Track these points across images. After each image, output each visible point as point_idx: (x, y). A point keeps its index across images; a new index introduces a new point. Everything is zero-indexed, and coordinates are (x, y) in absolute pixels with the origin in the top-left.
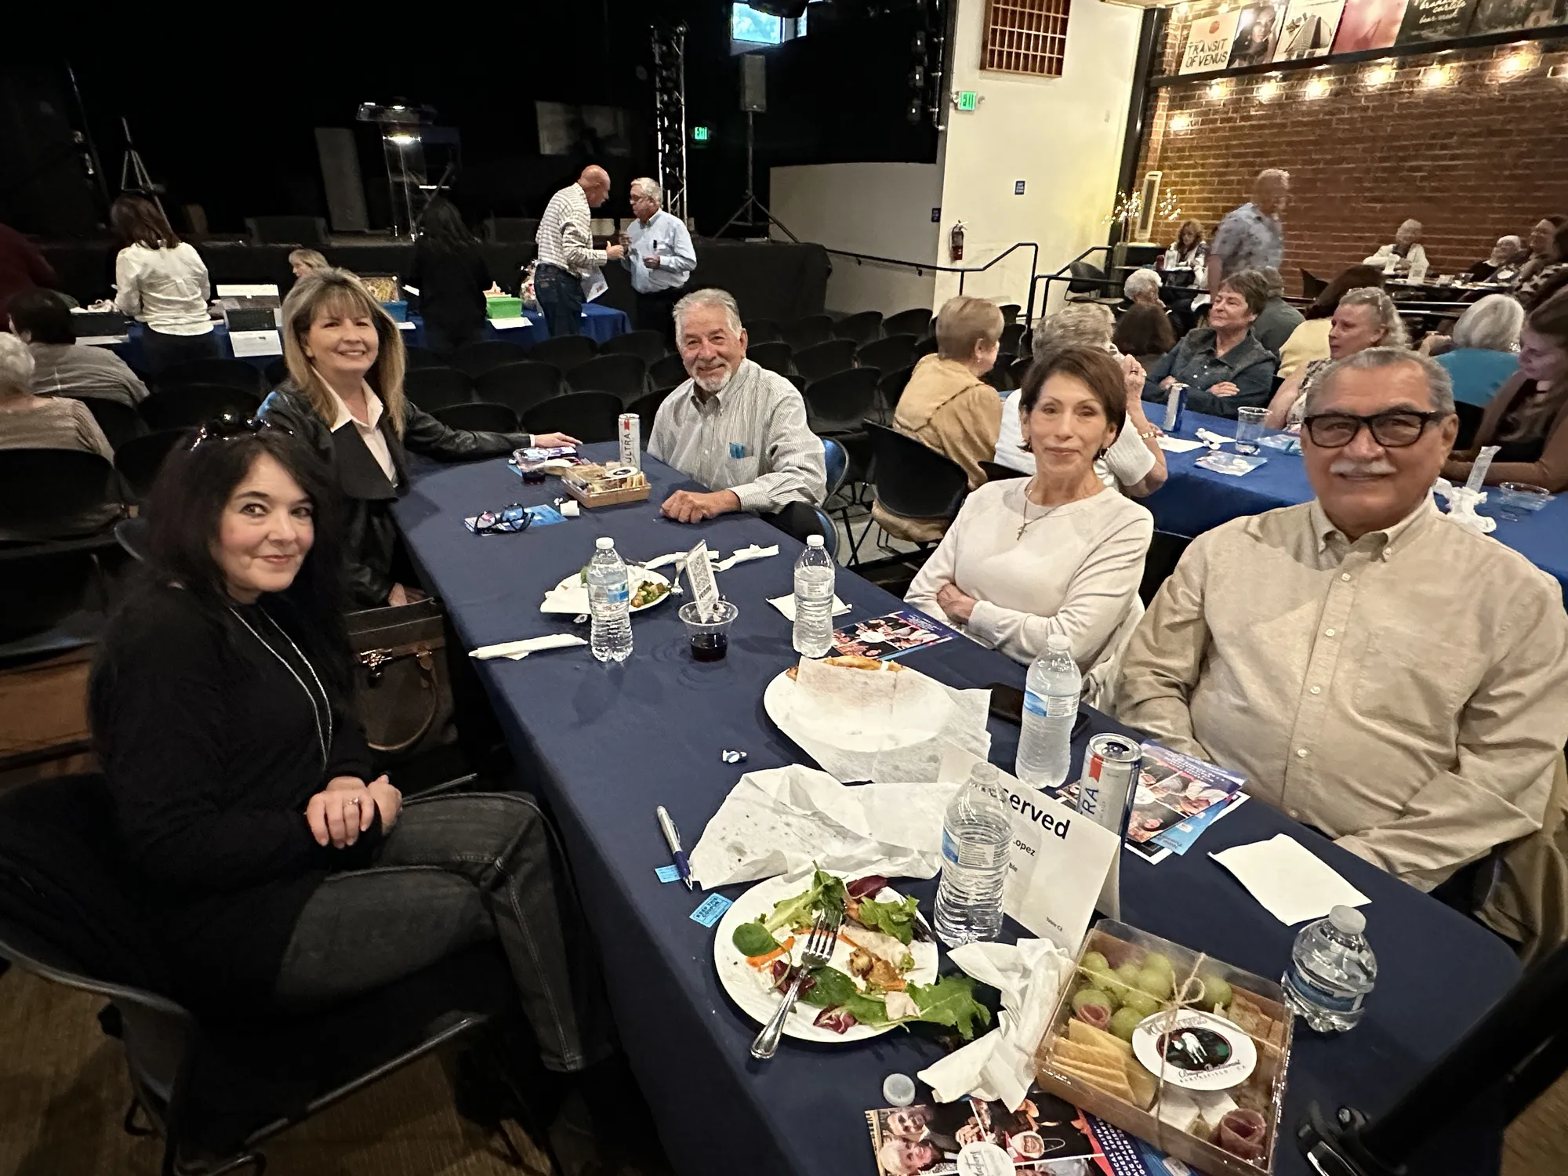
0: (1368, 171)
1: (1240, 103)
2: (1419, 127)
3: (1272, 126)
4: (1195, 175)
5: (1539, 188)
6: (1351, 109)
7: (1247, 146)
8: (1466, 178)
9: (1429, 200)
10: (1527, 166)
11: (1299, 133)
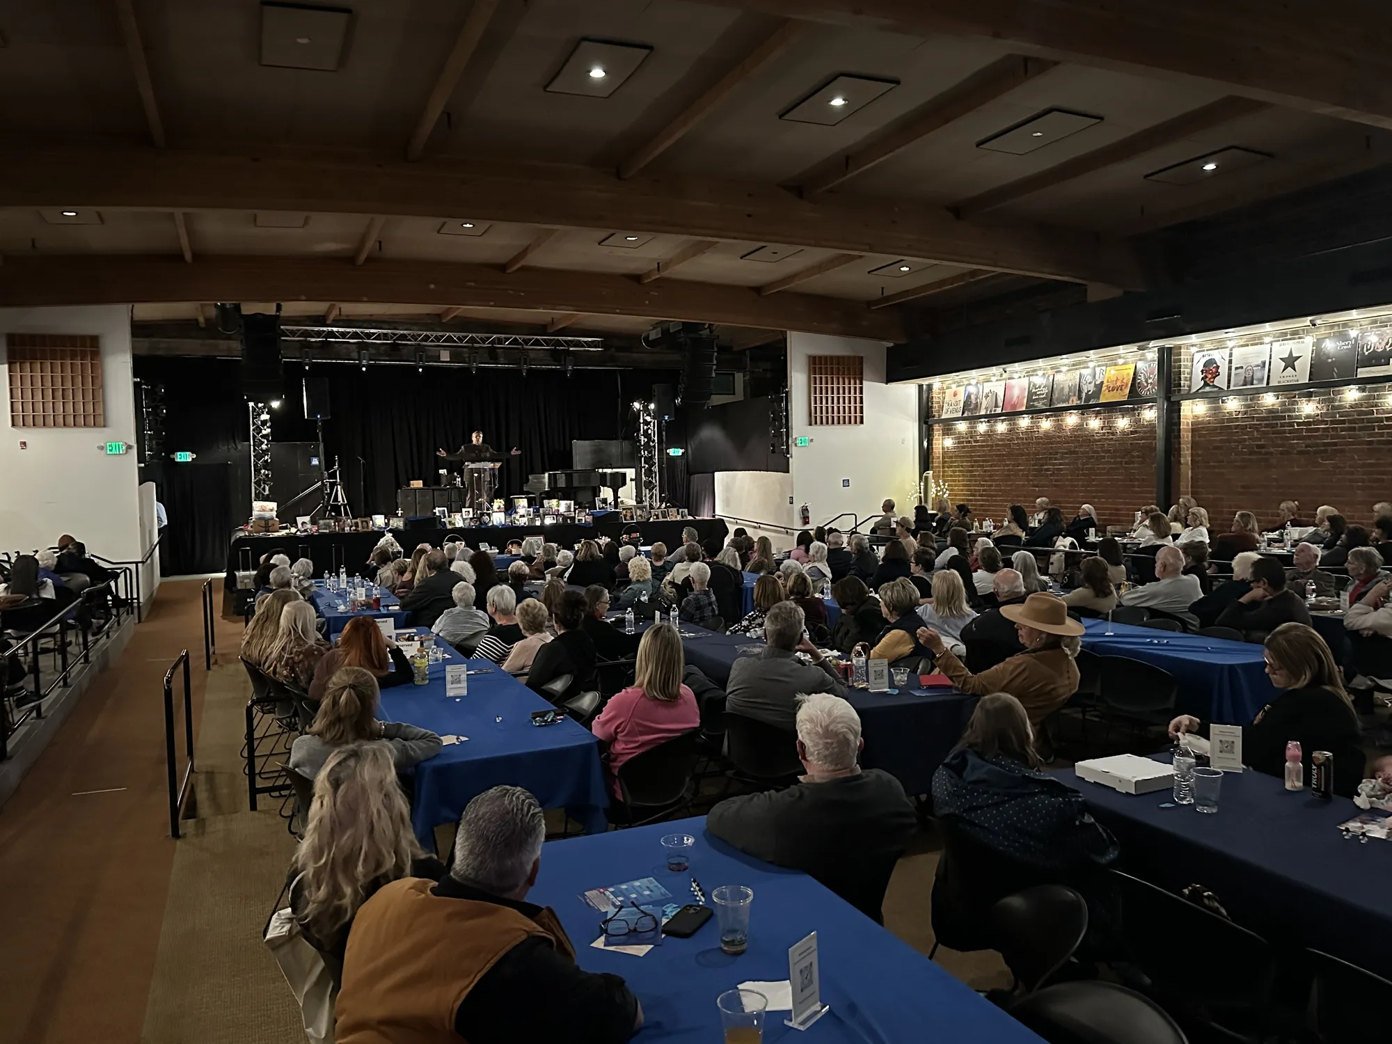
0: (1029, 470)
1: (972, 433)
2: (1045, 449)
3: (988, 446)
4: (960, 471)
5: (1094, 480)
6: (1017, 438)
7: (979, 456)
8: (1067, 475)
9: (1055, 486)
10: (1087, 468)
11: (999, 450)
